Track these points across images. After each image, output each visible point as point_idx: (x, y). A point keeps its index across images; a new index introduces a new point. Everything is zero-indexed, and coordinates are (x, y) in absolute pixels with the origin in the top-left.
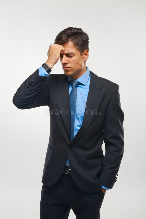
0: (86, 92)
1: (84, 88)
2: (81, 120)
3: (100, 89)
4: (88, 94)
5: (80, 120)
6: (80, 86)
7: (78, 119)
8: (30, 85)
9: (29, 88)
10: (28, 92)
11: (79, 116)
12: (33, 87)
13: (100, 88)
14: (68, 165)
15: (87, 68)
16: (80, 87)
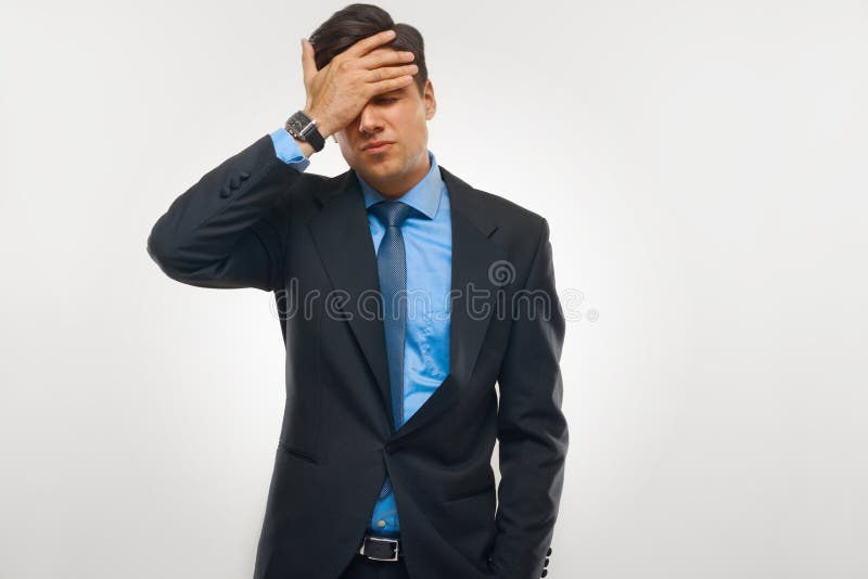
0: (442, 246)
1: (429, 230)
2: (428, 350)
3: (492, 234)
4: (449, 253)
5: (424, 352)
6: (411, 221)
7: (415, 346)
8: (232, 188)
9: (228, 200)
10: (222, 214)
11: (420, 337)
12: (244, 196)
13: (491, 231)
14: (382, 523)
15: (431, 158)
16: (412, 225)
